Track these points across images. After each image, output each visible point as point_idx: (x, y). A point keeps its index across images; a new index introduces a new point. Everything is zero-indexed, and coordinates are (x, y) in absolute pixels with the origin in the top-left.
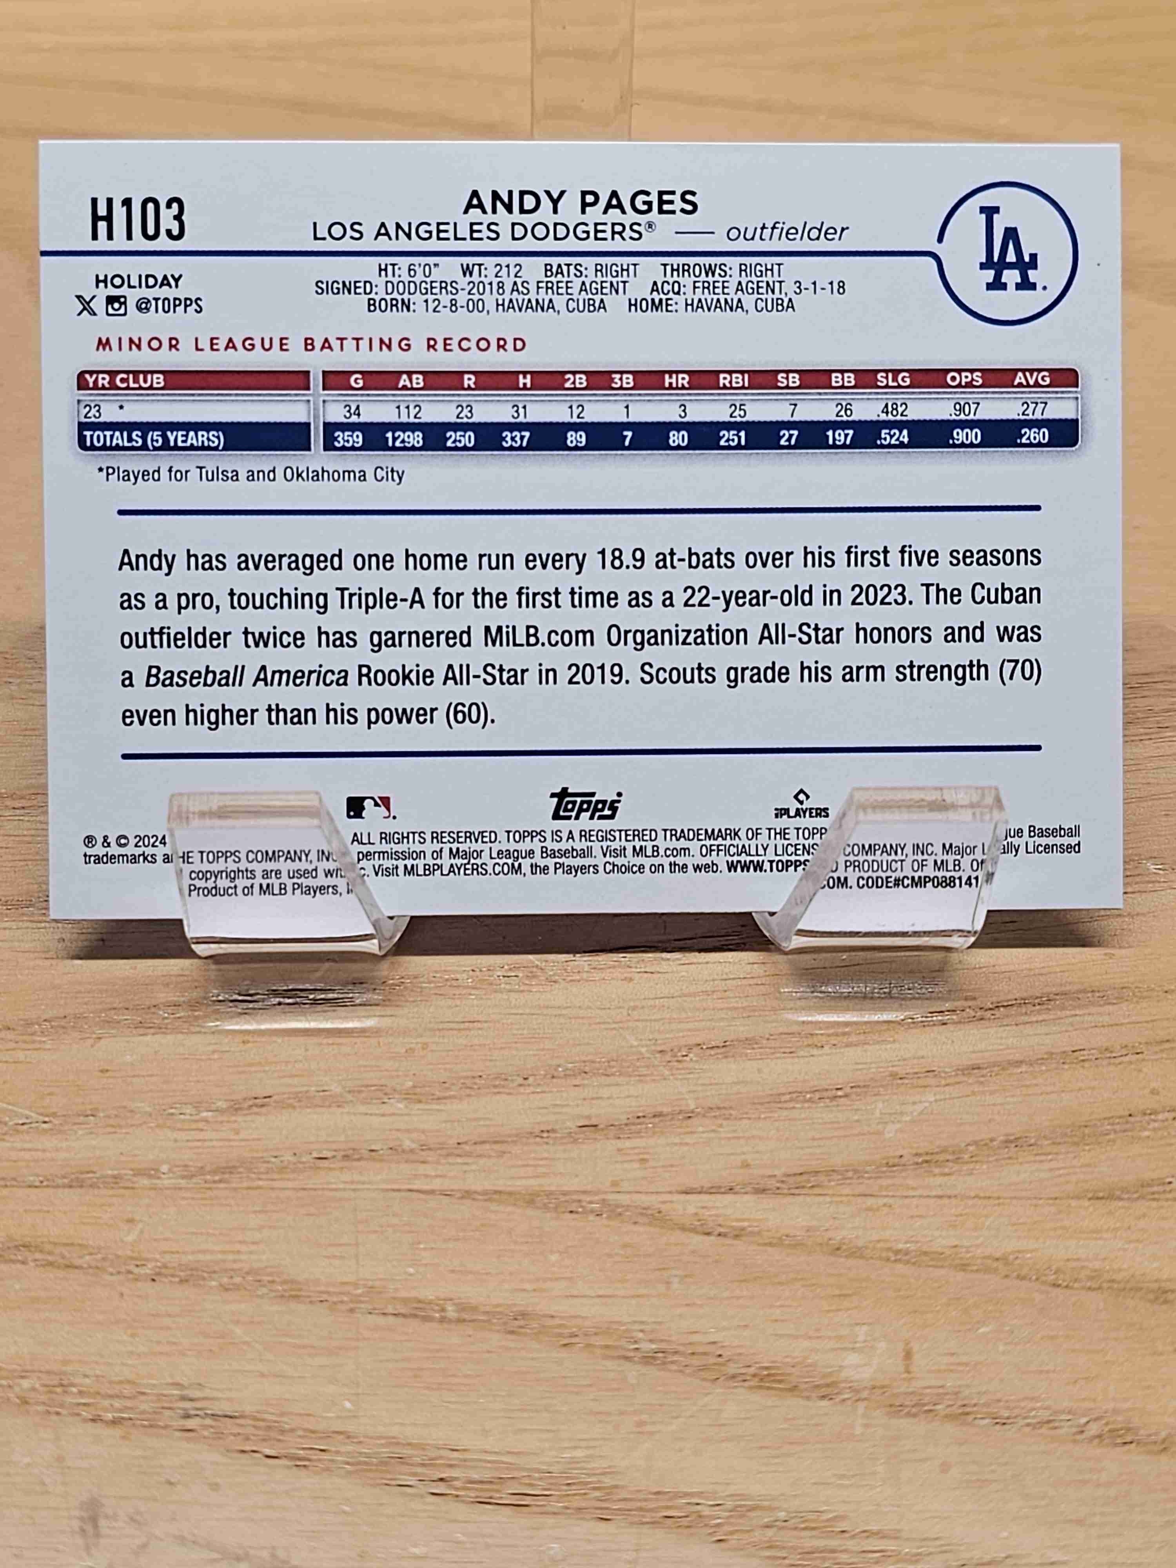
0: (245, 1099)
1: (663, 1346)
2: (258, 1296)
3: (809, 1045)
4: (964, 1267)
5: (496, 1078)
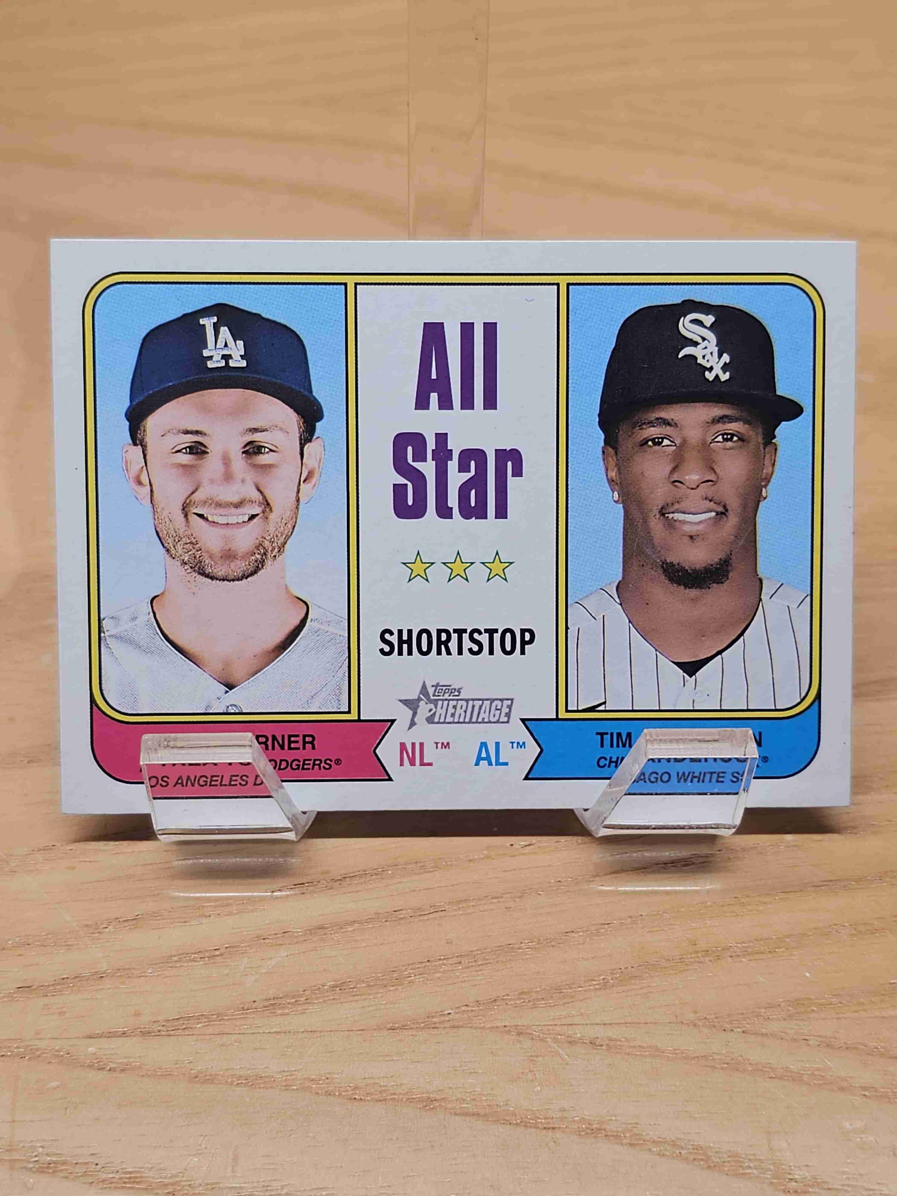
4: (287, 1088)
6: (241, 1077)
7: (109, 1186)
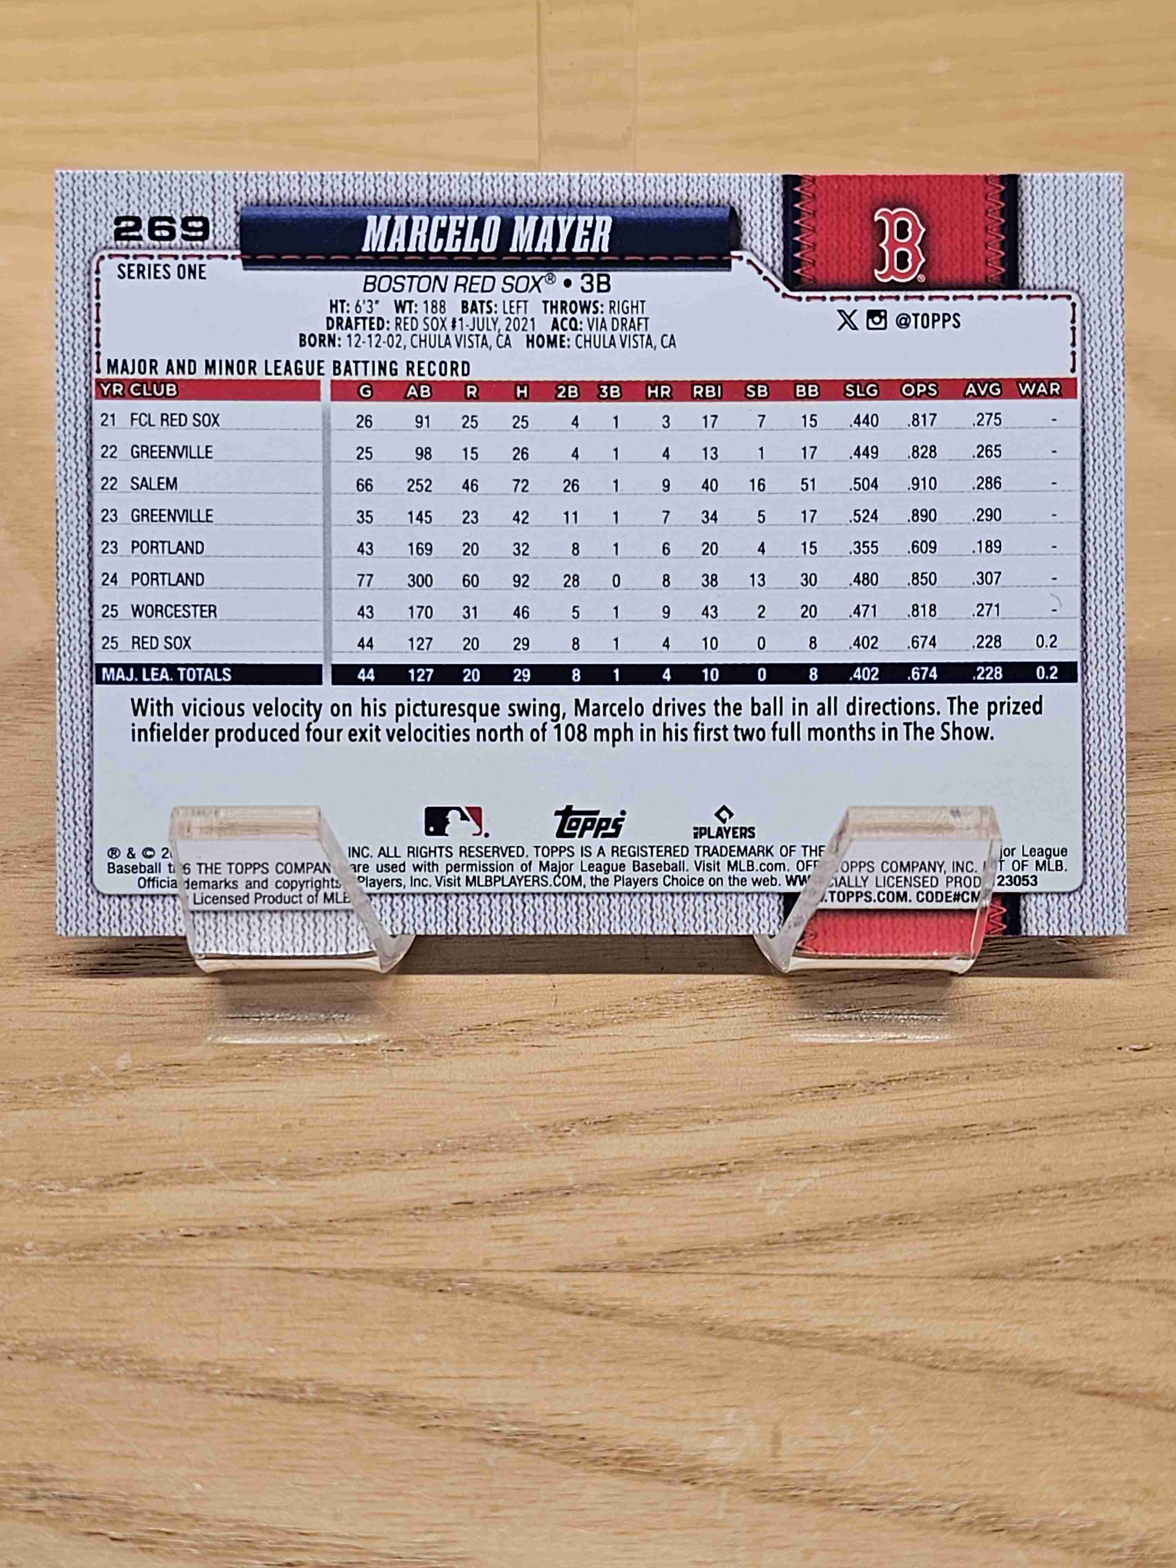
0: (116, 1176)
1: (524, 1429)
2: (115, 1376)
3: (694, 1120)
4: (839, 1348)
5: (373, 1154)
6: (774, 1331)
7: (603, 1467)
